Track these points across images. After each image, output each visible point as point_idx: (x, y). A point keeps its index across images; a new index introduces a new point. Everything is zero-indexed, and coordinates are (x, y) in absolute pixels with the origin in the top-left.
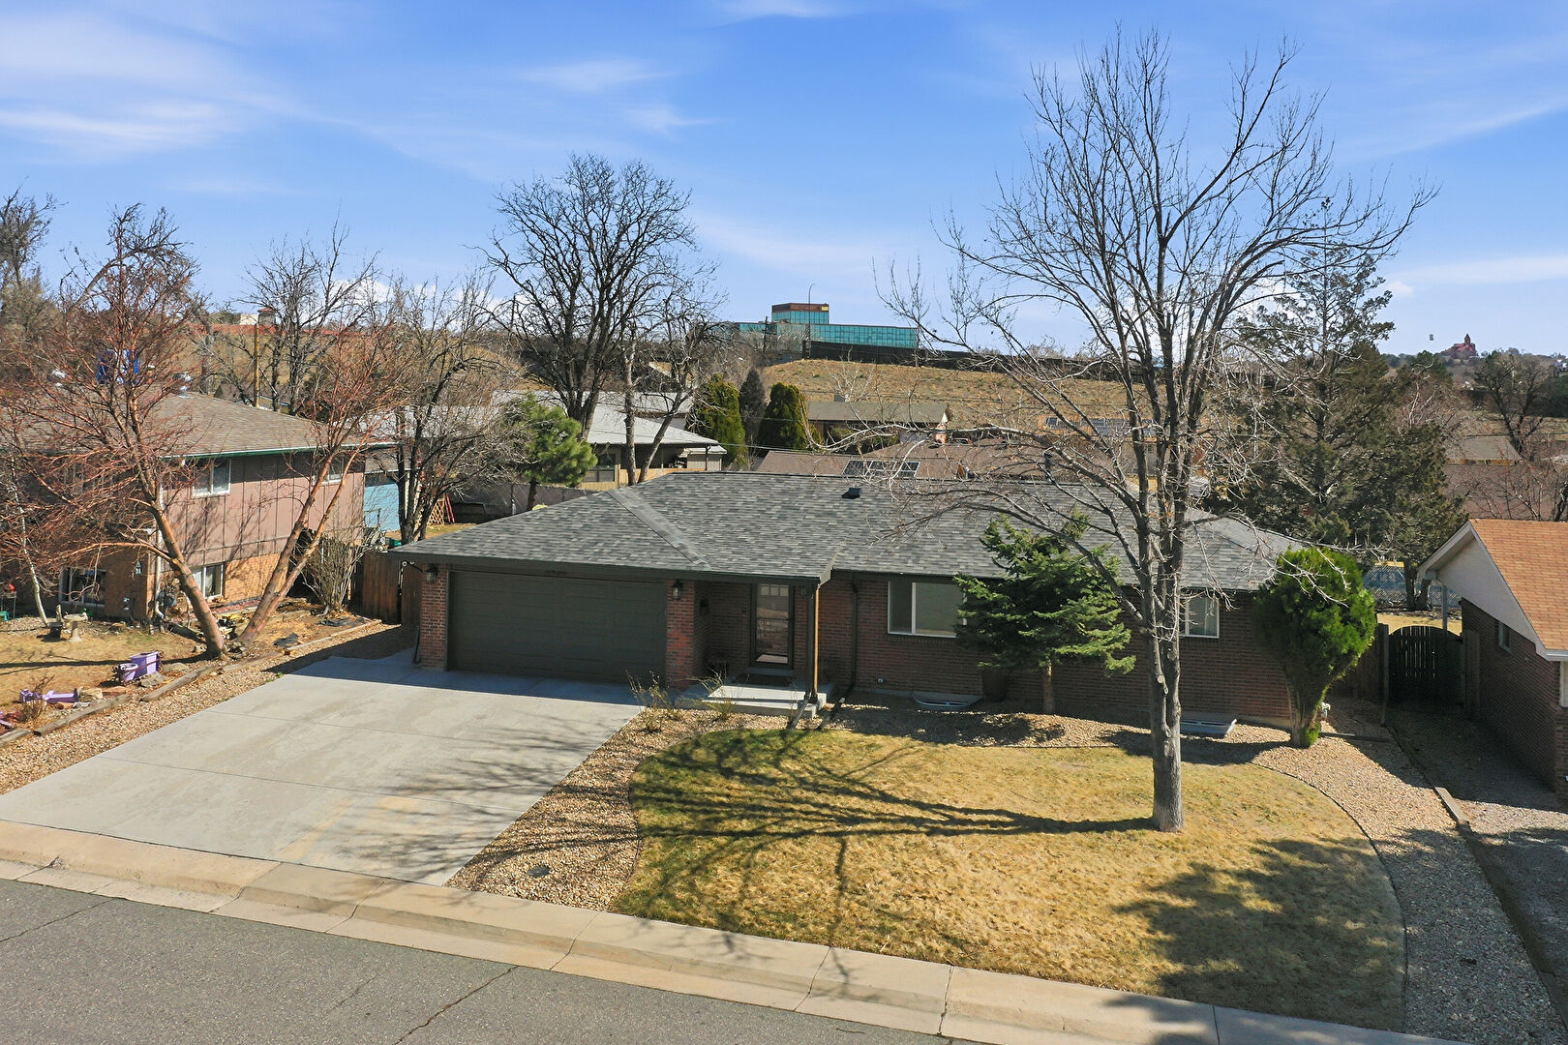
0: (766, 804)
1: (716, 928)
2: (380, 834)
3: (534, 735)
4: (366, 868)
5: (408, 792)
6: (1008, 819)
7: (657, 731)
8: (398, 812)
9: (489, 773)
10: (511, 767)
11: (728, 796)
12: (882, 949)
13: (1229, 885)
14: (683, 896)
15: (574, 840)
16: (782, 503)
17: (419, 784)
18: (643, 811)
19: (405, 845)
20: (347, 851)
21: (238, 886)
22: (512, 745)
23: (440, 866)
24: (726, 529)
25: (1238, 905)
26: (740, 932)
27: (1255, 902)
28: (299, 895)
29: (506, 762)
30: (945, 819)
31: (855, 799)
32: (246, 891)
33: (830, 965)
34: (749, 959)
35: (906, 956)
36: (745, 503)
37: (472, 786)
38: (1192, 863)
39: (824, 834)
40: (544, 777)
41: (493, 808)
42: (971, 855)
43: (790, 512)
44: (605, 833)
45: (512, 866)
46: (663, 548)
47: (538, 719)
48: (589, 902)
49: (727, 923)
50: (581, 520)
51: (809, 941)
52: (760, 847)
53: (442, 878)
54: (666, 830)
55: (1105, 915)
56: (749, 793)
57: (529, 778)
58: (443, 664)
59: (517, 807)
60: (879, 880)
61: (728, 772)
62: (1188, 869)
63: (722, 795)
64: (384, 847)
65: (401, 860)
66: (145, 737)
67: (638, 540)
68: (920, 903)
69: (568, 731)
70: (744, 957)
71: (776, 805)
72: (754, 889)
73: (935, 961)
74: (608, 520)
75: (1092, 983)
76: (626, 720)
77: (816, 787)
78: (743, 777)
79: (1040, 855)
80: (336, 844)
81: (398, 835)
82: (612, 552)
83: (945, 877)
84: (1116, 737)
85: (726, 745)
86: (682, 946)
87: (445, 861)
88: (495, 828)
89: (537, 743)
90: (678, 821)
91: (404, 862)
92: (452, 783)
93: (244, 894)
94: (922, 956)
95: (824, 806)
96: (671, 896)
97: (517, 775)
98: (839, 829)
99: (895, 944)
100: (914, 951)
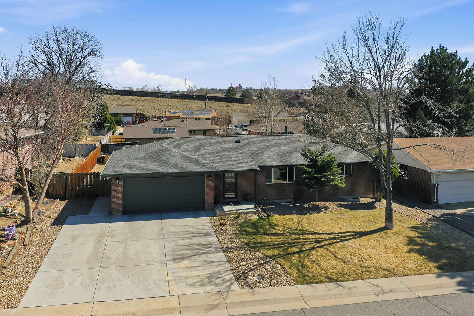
0: (290, 241)
1: (330, 282)
2: (193, 277)
3: (187, 233)
4: (207, 289)
5: (179, 260)
6: (353, 234)
7: (225, 224)
8: (187, 268)
9: (194, 248)
10: (198, 245)
11: (277, 241)
12: (375, 277)
13: (420, 241)
14: (310, 275)
15: (256, 265)
16: (219, 146)
17: (178, 257)
18: (261, 251)
19: (207, 279)
20: (191, 285)
21: (177, 308)
22: (186, 237)
23: (229, 283)
24: (211, 156)
25: (429, 245)
26: (338, 282)
27: (430, 244)
28: (202, 305)
29: (193, 243)
30: (339, 237)
31: (310, 235)
32: (181, 309)
33: (371, 285)
34: (351, 289)
35: (382, 277)
36: (207, 147)
37: (196, 254)
38: (406, 237)
39: (318, 247)
40: (214, 246)
41: (214, 260)
42: (360, 246)
43: (224, 149)
44: (261, 261)
45: (252, 277)
46: (202, 164)
47: (181, 227)
48: (288, 283)
49: (331, 280)
50: (164, 157)
51: (356, 280)
52: (308, 255)
53: (235, 287)
54: (277, 255)
55: (407, 254)
56: (281, 239)
57: (210, 247)
58: (121, 213)
59: (221, 258)
60: (350, 258)
61: (265, 234)
62: (407, 239)
63: (275, 241)
64: (202, 281)
65: (214, 284)
66: (46, 260)
67: (191, 162)
68: (367, 262)
69: (197, 229)
70: (350, 289)
71: (293, 241)
72: (324, 268)
73: (390, 277)
74: (173, 156)
75: (427, 273)
76: (208, 222)
77: (295, 234)
78: (272, 234)
79: (374, 242)
80: (185, 284)
81: (199, 276)
82: (186, 167)
83: (363, 253)
84: (341, 206)
85: (252, 225)
86: (330, 290)
87: (228, 281)
88: (225, 266)
89: (193, 235)
90: (276, 252)
91: (216, 285)
92: (188, 254)
93: (182, 310)
94: (385, 276)
95: (306, 239)
96: (307, 276)
97: (204, 247)
98: (319, 245)
99: (376, 275)
100: (382, 276)
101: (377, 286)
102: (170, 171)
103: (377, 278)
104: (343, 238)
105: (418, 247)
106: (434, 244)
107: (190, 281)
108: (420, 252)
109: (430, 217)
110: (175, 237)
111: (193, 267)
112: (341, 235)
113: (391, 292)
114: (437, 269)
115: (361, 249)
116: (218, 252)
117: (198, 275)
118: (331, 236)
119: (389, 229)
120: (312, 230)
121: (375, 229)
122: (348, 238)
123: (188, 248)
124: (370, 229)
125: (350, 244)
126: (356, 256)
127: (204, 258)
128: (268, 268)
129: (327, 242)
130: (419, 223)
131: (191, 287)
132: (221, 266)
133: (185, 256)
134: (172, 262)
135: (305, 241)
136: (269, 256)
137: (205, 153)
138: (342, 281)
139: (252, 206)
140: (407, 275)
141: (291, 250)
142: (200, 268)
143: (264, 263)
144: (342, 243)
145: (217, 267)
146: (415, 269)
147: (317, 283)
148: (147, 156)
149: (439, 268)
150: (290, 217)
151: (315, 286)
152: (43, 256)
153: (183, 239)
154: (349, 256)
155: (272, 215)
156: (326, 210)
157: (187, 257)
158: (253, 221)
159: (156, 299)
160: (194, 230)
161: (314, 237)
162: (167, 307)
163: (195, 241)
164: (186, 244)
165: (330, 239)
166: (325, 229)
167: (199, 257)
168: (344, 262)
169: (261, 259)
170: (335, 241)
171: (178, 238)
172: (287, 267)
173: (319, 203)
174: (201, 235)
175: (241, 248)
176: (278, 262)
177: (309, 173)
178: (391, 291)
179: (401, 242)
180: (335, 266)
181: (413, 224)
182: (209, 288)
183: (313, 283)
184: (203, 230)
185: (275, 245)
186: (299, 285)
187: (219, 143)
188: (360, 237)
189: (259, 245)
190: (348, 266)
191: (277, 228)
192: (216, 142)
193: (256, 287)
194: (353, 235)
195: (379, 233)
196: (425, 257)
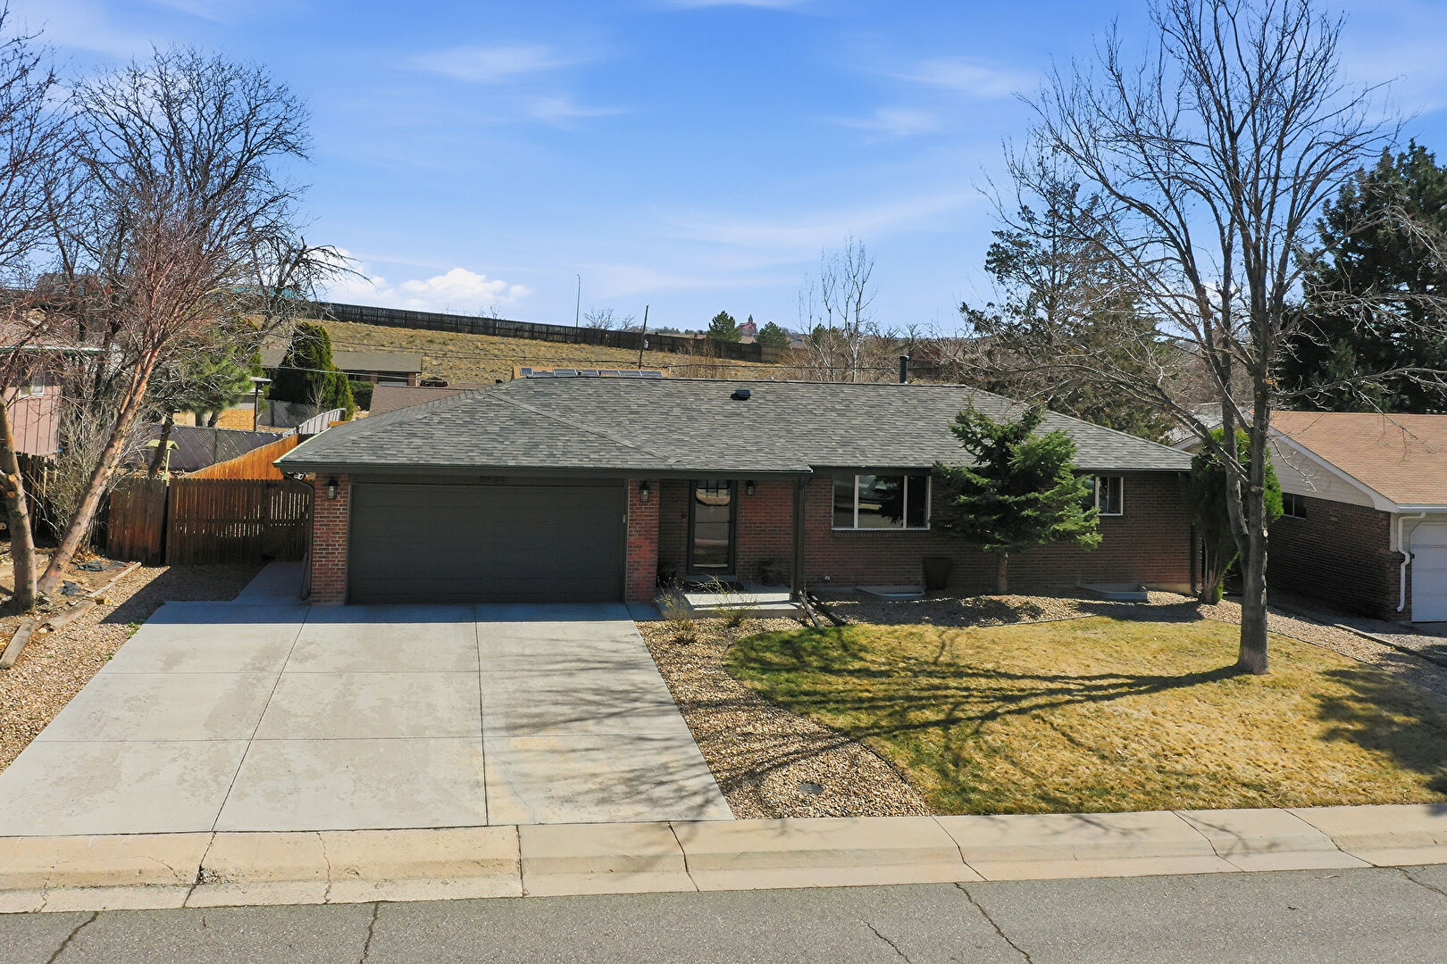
0: (914, 694)
2: (574, 778)
3: (559, 658)
4: (622, 814)
5: (526, 730)
6: (1129, 681)
7: (693, 641)
8: (553, 751)
9: (581, 699)
10: (596, 691)
11: (867, 691)
12: (1214, 805)
13: (1363, 709)
14: (984, 787)
15: (796, 752)
16: (678, 405)
17: (525, 721)
18: (814, 716)
19: (620, 784)
20: (567, 800)
21: (510, 860)
22: (556, 670)
23: (699, 800)
24: (649, 430)
25: (1392, 723)
26: (1082, 812)
27: (1398, 718)
28: (601, 858)
29: (580, 687)
30: (1081, 687)
31: (983, 681)
32: (525, 864)
33: (1198, 826)
34: (1130, 833)
35: (1238, 807)
36: (639, 406)
37: (587, 716)
38: (1314, 696)
39: (1009, 712)
40: (649, 697)
41: (647, 733)
42: (1154, 714)
43: (694, 414)
44: (813, 741)
45: (778, 786)
46: (619, 449)
47: (541, 642)
48: (910, 809)
49: (1059, 806)
50: (491, 421)
51: (1147, 809)
52: (977, 732)
53: (721, 810)
54: (868, 729)
55: (1322, 745)
56: (882, 687)
57: (635, 700)
58: (342, 597)
59: (672, 729)
60: (1121, 746)
61: (826, 669)
62: (1318, 701)
63: (861, 691)
64: (603, 790)
65: (646, 800)
66: (67, 712)
67: (581, 442)
68: (1182, 760)
69: (593, 651)
70: (1125, 833)
71: (926, 694)
72: (1033, 771)
73: (1264, 807)
74: (523, 423)
75: (1395, 802)
76: (635, 635)
77: (930, 674)
78: (851, 673)
79: (1203, 706)
80: (542, 795)
81: (595, 775)
82: (564, 454)
83: (1168, 734)
84: (1083, 608)
85: (781, 646)
86: (1057, 833)
87: (695, 794)
88: (685, 753)
89: (582, 665)
90: (865, 719)
91: (653, 802)
92: (561, 715)
93: (526, 868)
94: (1249, 804)
95: (967, 689)
96: (974, 790)
97: (617, 699)
98: (1013, 707)
99: (1215, 798)
100: (1236, 801)
101: (1223, 830)
102: (512, 463)
103: (1219, 808)
104: (1095, 690)
105: (1358, 726)
106: (1413, 720)
107: (561, 789)
108: (1364, 740)
109: (1388, 650)
110: (520, 667)
111: (574, 751)
112: (1087, 683)
113: (1274, 849)
114: (1428, 791)
115: (1157, 724)
116: (665, 713)
117: (593, 771)
118: (1052, 686)
119: (1251, 672)
120: (989, 666)
121: (1205, 670)
122: (1111, 691)
123: (559, 698)
124: (1188, 672)
125: (1120, 709)
126: (1144, 743)
127: (613, 727)
128: (838, 762)
129: (1041, 701)
130: (1353, 663)
131: (566, 805)
132: (670, 751)
133: (548, 719)
134: (503, 733)
135: (965, 694)
136: (839, 730)
137: (632, 421)
138: (1098, 811)
139: (786, 596)
140: (1326, 804)
141: (915, 716)
142: (600, 755)
143: (823, 749)
144: (1092, 705)
145: (659, 754)
146: (1351, 786)
147: (1011, 813)
148: (436, 419)
149: (1433, 787)
150: (914, 630)
151: (1003, 822)
152: (59, 700)
153: (547, 674)
154: (1118, 741)
155: (851, 621)
156: (1032, 617)
157: (555, 724)
158: (786, 637)
159: (437, 832)
160: (585, 653)
161: (993, 684)
162: (475, 857)
163: (585, 680)
164: (554, 689)
165: (1051, 692)
166: (1034, 666)
167: (598, 723)
168: (1103, 757)
169: (813, 737)
170: (1068, 697)
171: (530, 671)
172: (902, 764)
173: (1010, 597)
174: (605, 665)
175: (747, 703)
176: (871, 746)
177: (978, 490)
178: (1272, 846)
179: (1296, 709)
180: (1072, 768)
181: (1333, 664)
182: (627, 810)
183: (996, 812)
184: (615, 654)
185: (861, 700)
186: (942, 814)
187: (679, 397)
188: (1156, 690)
189: (805, 698)
190: (1118, 770)
191: (869, 657)
192: (669, 395)
193: (793, 814)
194: (1130, 686)
195: (1218, 683)
196: (1384, 755)
